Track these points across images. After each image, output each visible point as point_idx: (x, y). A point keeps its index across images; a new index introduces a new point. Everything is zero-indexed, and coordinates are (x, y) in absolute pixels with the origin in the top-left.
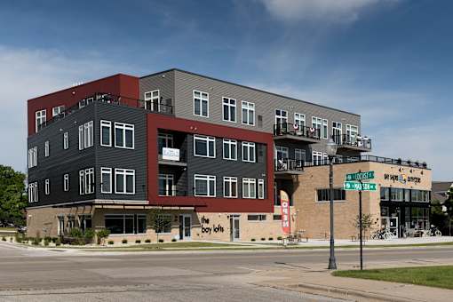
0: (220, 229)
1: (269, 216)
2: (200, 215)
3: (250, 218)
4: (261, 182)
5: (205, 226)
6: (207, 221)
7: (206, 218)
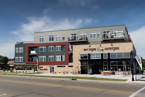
0: (46, 69)
1: (67, 66)
2: (40, 66)
3: (58, 66)
4: (63, 56)
5: (41, 69)
6: (42, 68)
7: (42, 67)
